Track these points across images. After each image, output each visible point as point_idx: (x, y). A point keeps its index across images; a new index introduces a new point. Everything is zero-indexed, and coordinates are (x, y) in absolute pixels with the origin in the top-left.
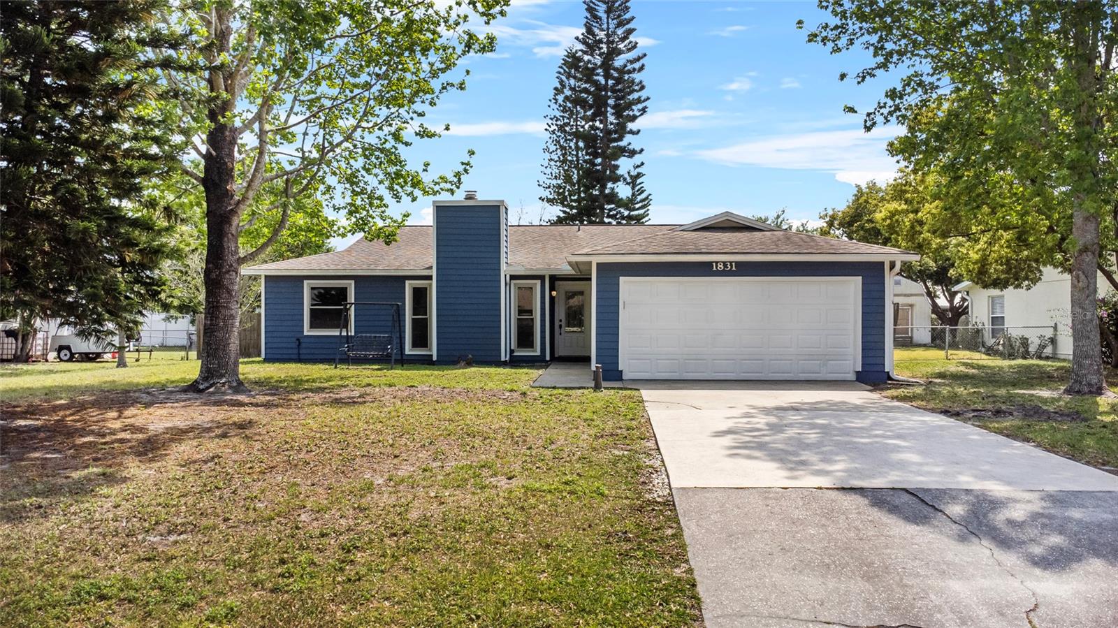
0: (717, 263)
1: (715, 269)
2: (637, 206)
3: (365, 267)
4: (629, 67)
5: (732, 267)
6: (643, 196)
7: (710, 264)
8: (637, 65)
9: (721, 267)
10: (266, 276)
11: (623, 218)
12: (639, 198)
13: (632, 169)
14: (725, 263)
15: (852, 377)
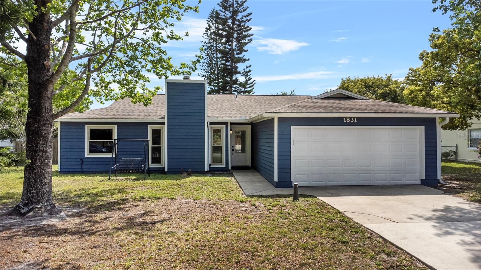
0: (346, 118)
1: (345, 121)
2: (247, 86)
3: (123, 117)
4: (244, 19)
5: (354, 120)
6: (251, 81)
7: (342, 118)
8: (248, 18)
9: (348, 120)
10: (61, 122)
11: (241, 92)
12: (249, 82)
13: (245, 68)
14: (350, 118)
15: (419, 182)
